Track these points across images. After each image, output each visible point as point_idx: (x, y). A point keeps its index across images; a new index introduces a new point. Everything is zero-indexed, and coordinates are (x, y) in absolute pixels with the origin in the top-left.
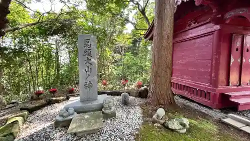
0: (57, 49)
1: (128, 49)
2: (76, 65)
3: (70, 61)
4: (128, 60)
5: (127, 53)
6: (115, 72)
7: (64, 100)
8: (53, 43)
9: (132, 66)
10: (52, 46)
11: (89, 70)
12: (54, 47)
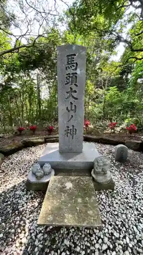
0: (38, 84)
1: (112, 83)
2: (55, 101)
3: (50, 97)
4: (111, 96)
5: (111, 88)
6: (96, 110)
7: (41, 143)
8: (34, 78)
9: (116, 103)
10: (34, 81)
11: (73, 108)
12: (35, 81)
